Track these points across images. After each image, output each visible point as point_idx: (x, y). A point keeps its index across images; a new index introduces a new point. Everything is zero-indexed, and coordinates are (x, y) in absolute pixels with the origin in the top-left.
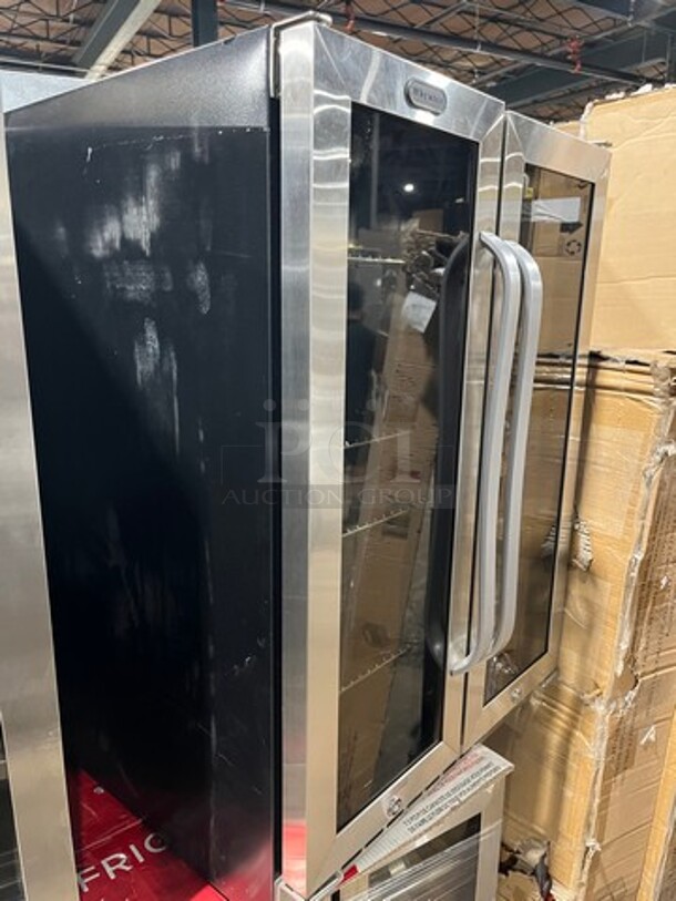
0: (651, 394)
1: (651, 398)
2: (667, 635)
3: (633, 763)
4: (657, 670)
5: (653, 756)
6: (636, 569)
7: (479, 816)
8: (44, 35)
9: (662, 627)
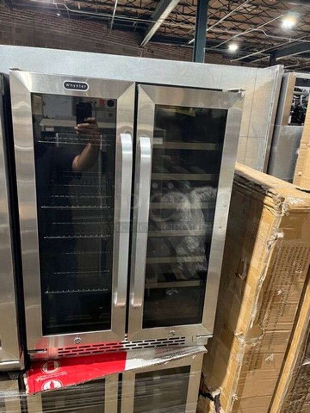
0: (273, 208)
1: (273, 209)
2: (282, 316)
3: (260, 367)
4: (275, 330)
5: (273, 367)
6: (261, 284)
8: (139, 6)
9: (279, 312)
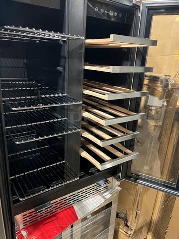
7: (111, 202)
